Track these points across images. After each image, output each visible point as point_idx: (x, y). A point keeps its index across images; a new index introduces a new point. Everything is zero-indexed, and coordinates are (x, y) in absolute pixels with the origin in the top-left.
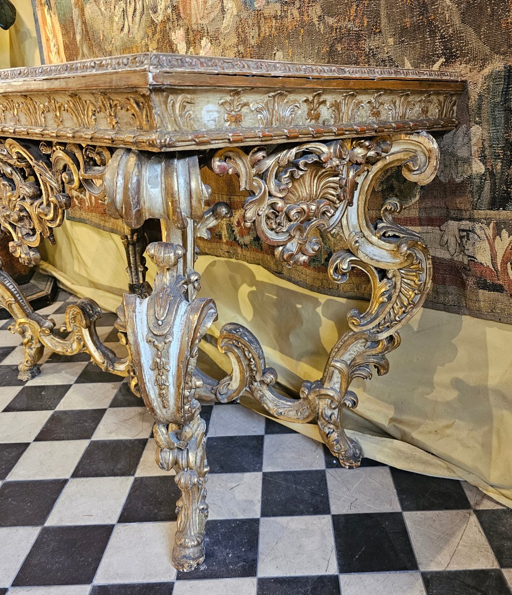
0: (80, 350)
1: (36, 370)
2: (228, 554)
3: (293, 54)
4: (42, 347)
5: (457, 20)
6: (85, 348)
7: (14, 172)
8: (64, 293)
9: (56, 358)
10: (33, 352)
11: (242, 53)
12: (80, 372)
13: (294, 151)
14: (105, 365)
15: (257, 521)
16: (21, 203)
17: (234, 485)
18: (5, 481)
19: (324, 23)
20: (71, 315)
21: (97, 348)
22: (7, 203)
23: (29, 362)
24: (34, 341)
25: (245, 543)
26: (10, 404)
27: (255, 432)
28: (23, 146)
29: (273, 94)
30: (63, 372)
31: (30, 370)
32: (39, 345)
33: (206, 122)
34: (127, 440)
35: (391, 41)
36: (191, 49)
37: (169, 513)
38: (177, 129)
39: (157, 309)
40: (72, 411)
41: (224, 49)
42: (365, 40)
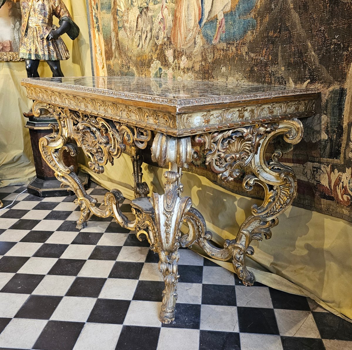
0: (110, 215)
1: (85, 225)
2: (186, 318)
3: (231, 69)
4: (90, 212)
5: (317, 63)
6: (113, 215)
7: (97, 130)
8: (94, 184)
9: (95, 218)
10: (85, 215)
11: (203, 66)
12: (107, 227)
13: (231, 131)
14: (123, 224)
15: (200, 306)
16: (99, 145)
17: (188, 288)
19: (249, 56)
20: (107, 197)
21: (119, 215)
22: (91, 144)
23: (83, 220)
24: (86, 209)
25: (194, 315)
26: (74, 240)
27: (198, 264)
28: (106, 121)
29: (224, 109)
30: (98, 226)
31: (83, 224)
32: (88, 212)
33: (195, 124)
34: (134, 263)
35: (283, 68)
36: (176, 60)
37: (157, 298)
38: (184, 128)
39: (168, 200)
40: (105, 246)
41: (194, 63)
42: (270, 67)
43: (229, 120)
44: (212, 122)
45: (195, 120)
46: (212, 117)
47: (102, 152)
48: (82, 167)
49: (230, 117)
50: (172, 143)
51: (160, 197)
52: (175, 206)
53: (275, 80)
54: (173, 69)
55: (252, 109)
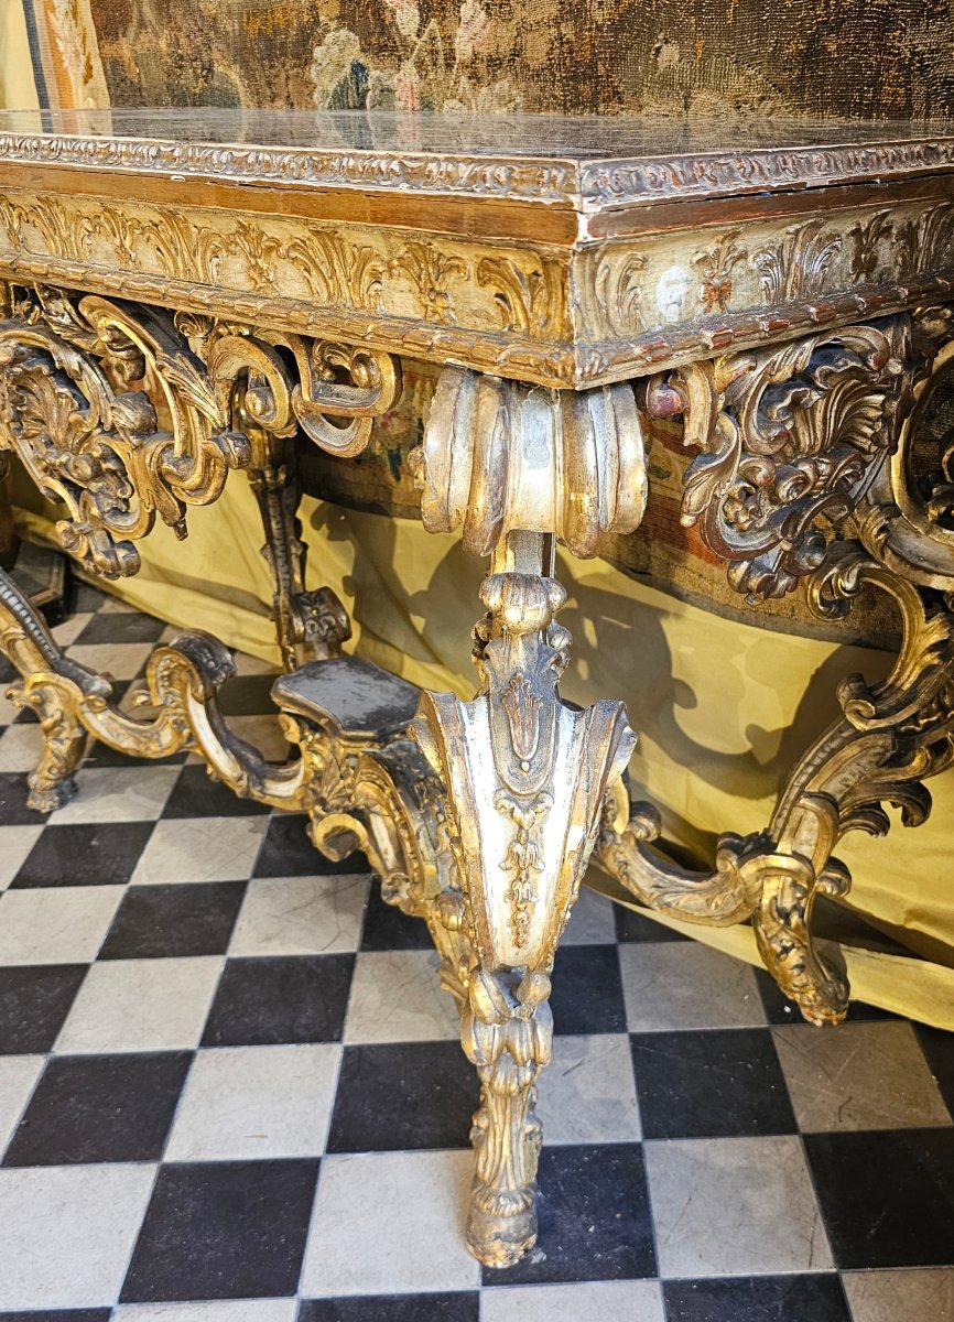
0: (181, 747)
1: (68, 789)
2: (586, 1226)
3: (708, 53)
4: (86, 733)
6: (193, 743)
7: (86, 366)
8: (89, 592)
9: (106, 755)
10: (64, 748)
11: (568, 42)
12: (167, 791)
13: (809, 346)
14: (244, 782)
15: (636, 1149)
16: (104, 439)
17: (570, 1064)
18: (50, 1055)
20: (160, 668)
21: (222, 745)
22: (61, 436)
23: (55, 771)
24: (66, 724)
25: (621, 1200)
26: (23, 868)
27: (594, 936)
29: (798, 226)
30: (129, 789)
31: (56, 787)
32: (77, 733)
33: (663, 309)
34: (310, 958)
36: (433, 24)
37: (438, 1131)
38: (611, 336)
39: (516, 732)
40: (169, 887)
41: (523, 29)
42: (904, 30)
43: (813, 287)
44: (736, 301)
45: (661, 286)
46: (737, 270)
47: (120, 474)
48: (34, 524)
49: (817, 267)
50: (537, 425)
51: (471, 716)
52: (555, 759)
53: (928, 95)
54: (420, 64)
55: (910, 224)
